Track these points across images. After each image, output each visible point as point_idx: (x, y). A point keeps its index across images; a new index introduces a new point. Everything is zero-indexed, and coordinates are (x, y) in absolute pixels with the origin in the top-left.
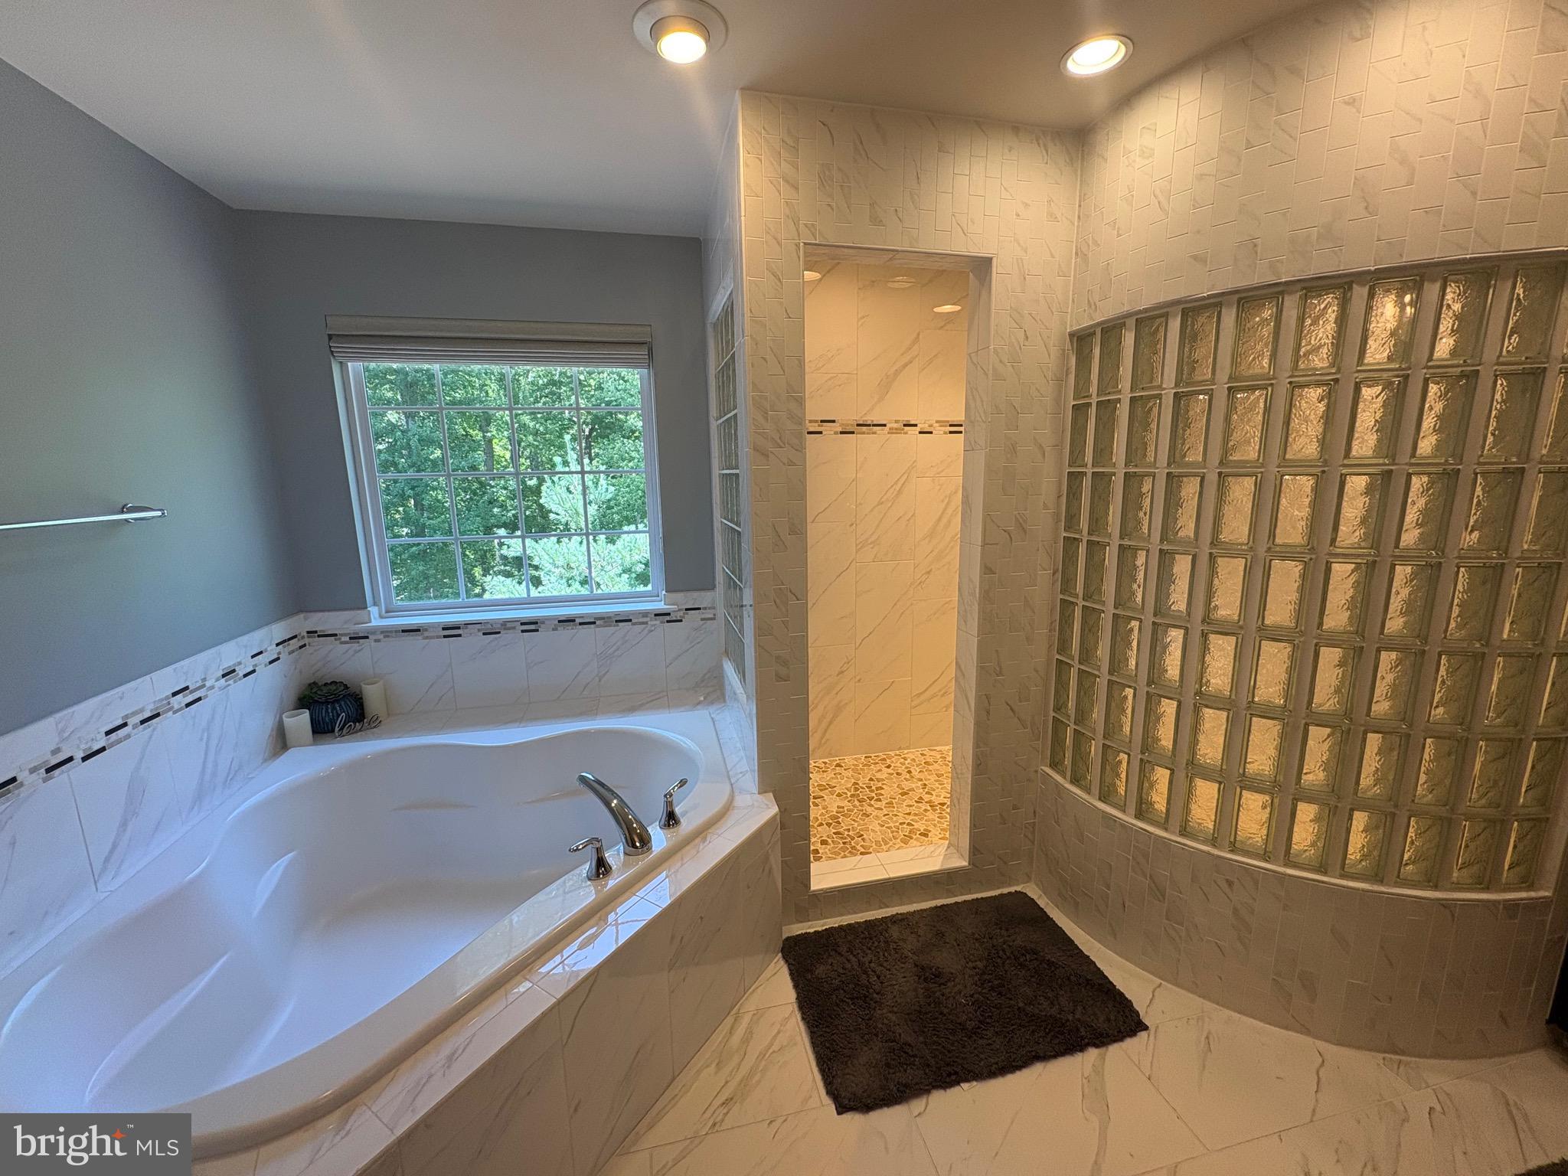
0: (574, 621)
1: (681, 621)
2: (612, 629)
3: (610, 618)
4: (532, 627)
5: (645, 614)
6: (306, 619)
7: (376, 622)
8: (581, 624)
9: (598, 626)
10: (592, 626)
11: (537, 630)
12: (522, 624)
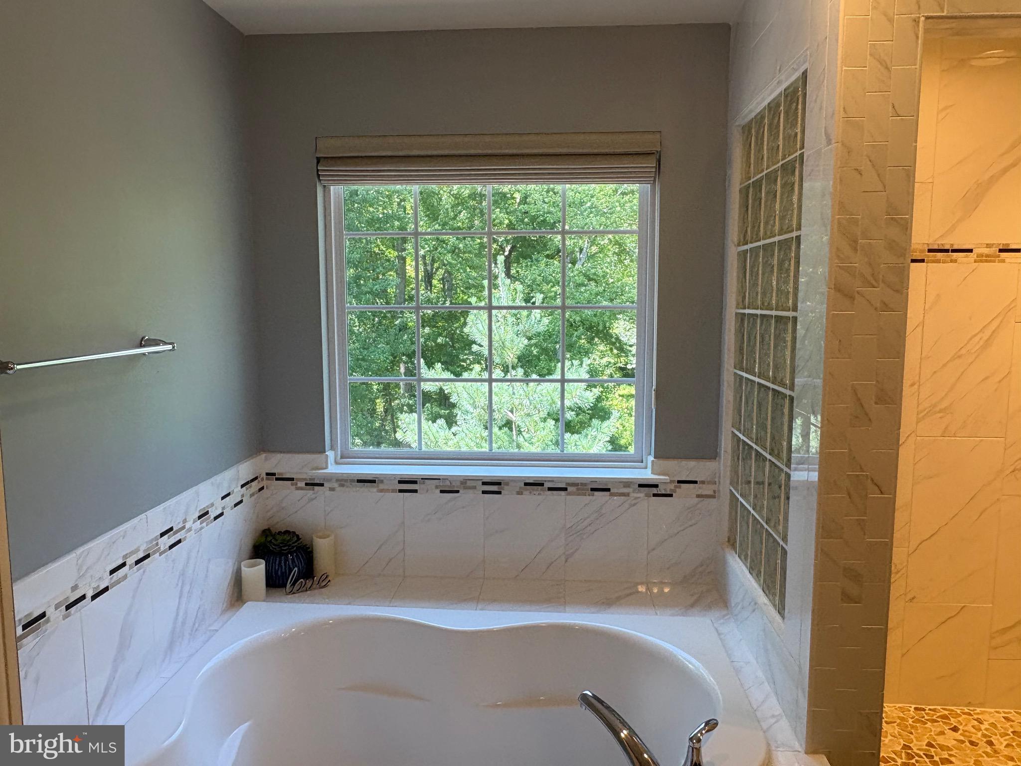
0: (542, 485)
1: (671, 495)
2: (587, 499)
3: (585, 484)
4: (494, 488)
5: (627, 483)
6: (266, 459)
7: (333, 469)
8: (550, 489)
9: (569, 494)
10: (563, 493)
11: (499, 493)
12: (484, 483)
